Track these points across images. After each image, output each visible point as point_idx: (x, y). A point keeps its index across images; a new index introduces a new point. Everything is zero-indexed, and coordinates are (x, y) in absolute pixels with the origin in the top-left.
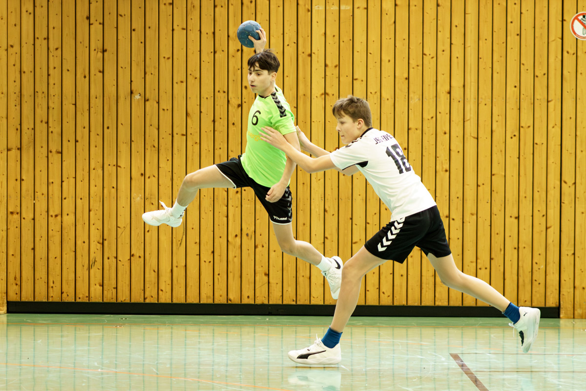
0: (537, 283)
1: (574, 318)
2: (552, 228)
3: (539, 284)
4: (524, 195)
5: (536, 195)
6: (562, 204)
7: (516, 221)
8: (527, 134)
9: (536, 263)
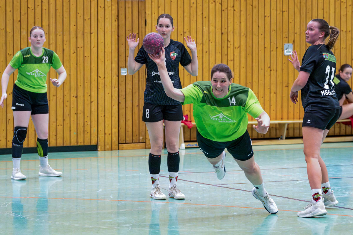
0: (87, 132)
1: (105, 150)
2: (94, 102)
3: (88, 133)
4: (80, 85)
5: (86, 84)
6: (99, 89)
7: (76, 99)
8: (80, 51)
9: (86, 122)
